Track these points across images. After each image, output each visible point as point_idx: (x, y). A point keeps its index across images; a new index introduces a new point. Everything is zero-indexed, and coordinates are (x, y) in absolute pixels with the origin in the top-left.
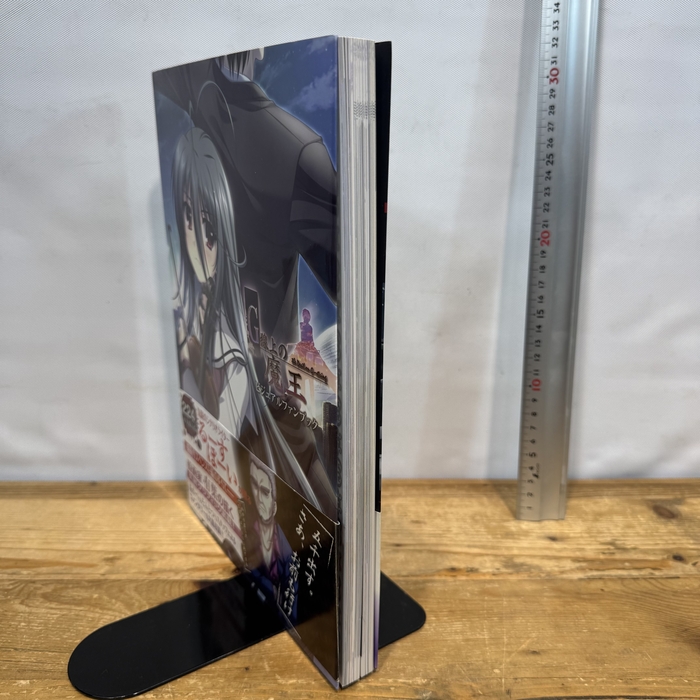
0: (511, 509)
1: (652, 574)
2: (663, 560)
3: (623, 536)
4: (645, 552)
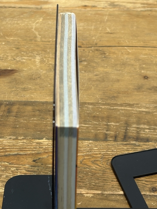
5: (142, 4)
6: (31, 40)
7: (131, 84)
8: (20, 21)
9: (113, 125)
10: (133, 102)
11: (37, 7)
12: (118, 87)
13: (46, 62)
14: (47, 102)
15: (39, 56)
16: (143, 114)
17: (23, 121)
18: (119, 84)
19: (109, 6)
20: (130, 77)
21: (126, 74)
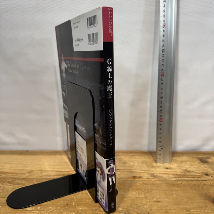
0: (154, 159)
1: (198, 179)
2: (202, 175)
3: (189, 168)
4: (196, 173)
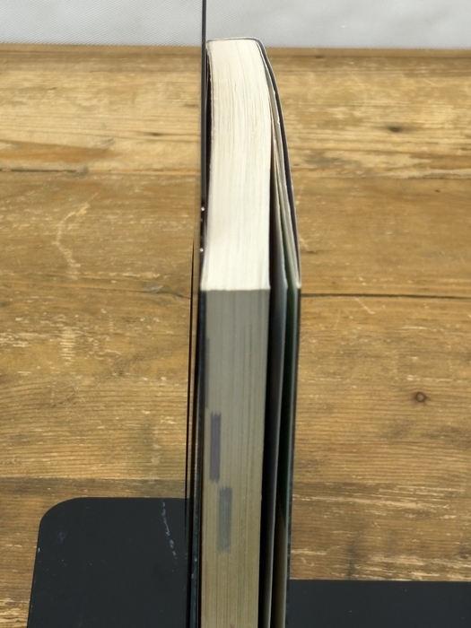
5: (415, 155)
6: (49, 277)
7: (371, 419)
8: (13, 215)
9: (306, 556)
10: (374, 479)
11: (73, 167)
12: (328, 429)
13: (96, 348)
14: (93, 481)
15: (73, 330)
16: (408, 519)
17: (11, 545)
18: (330, 420)
19: (308, 162)
20: (367, 397)
21: (355, 387)
